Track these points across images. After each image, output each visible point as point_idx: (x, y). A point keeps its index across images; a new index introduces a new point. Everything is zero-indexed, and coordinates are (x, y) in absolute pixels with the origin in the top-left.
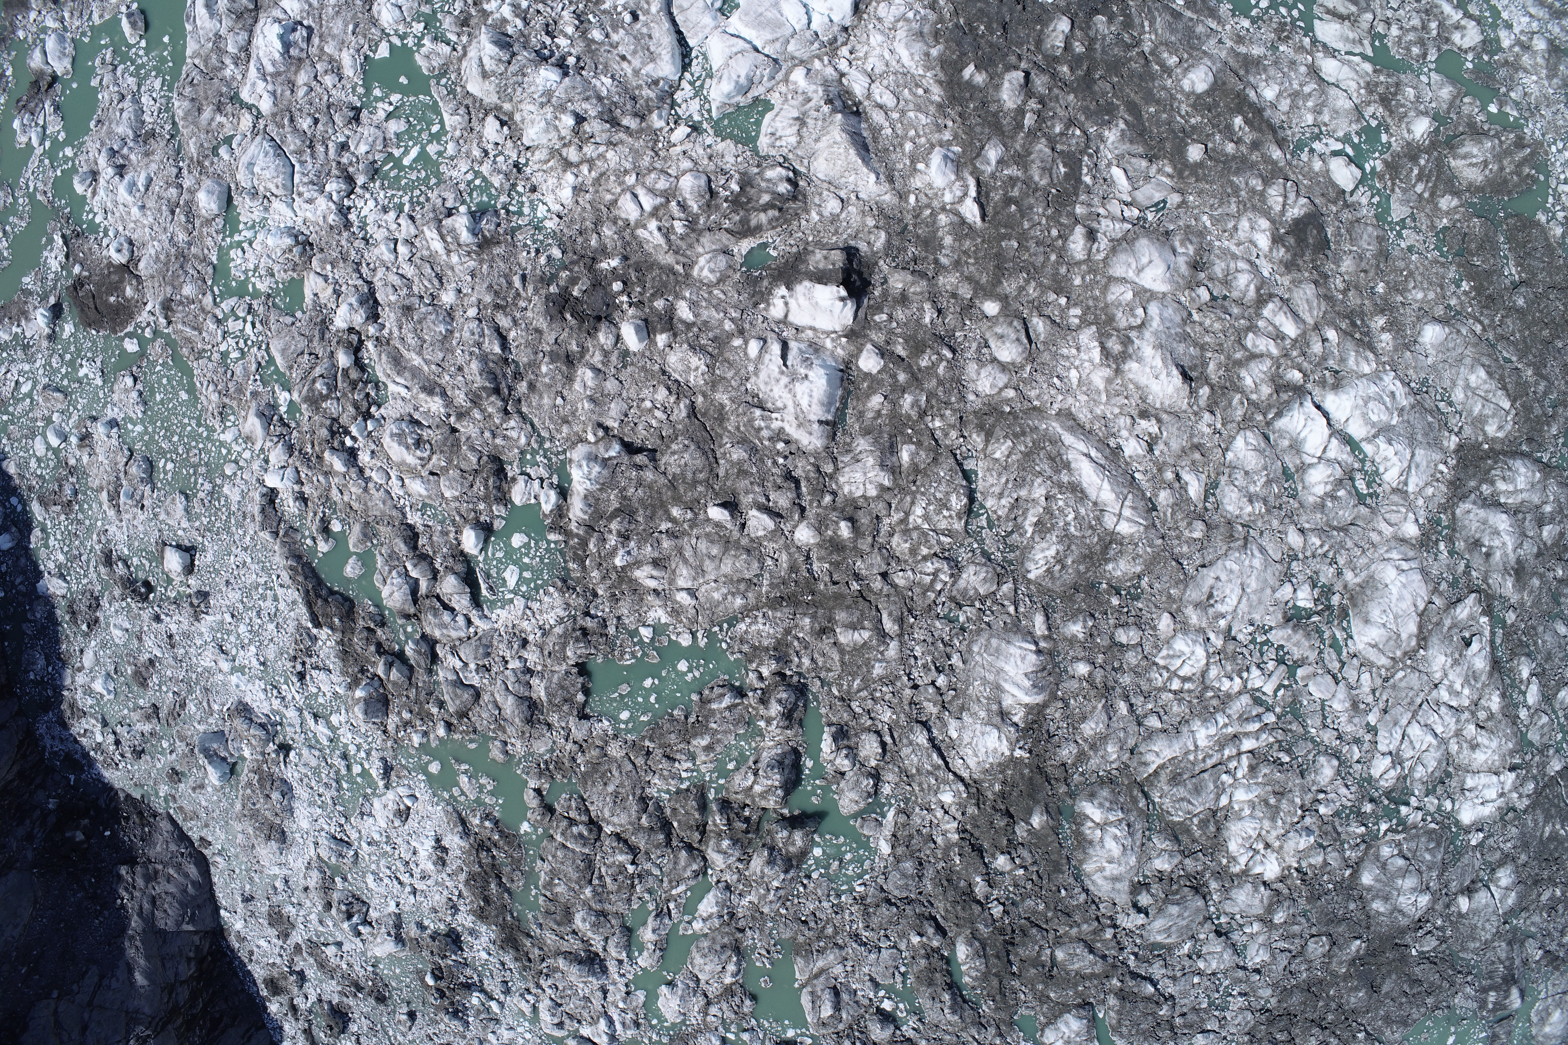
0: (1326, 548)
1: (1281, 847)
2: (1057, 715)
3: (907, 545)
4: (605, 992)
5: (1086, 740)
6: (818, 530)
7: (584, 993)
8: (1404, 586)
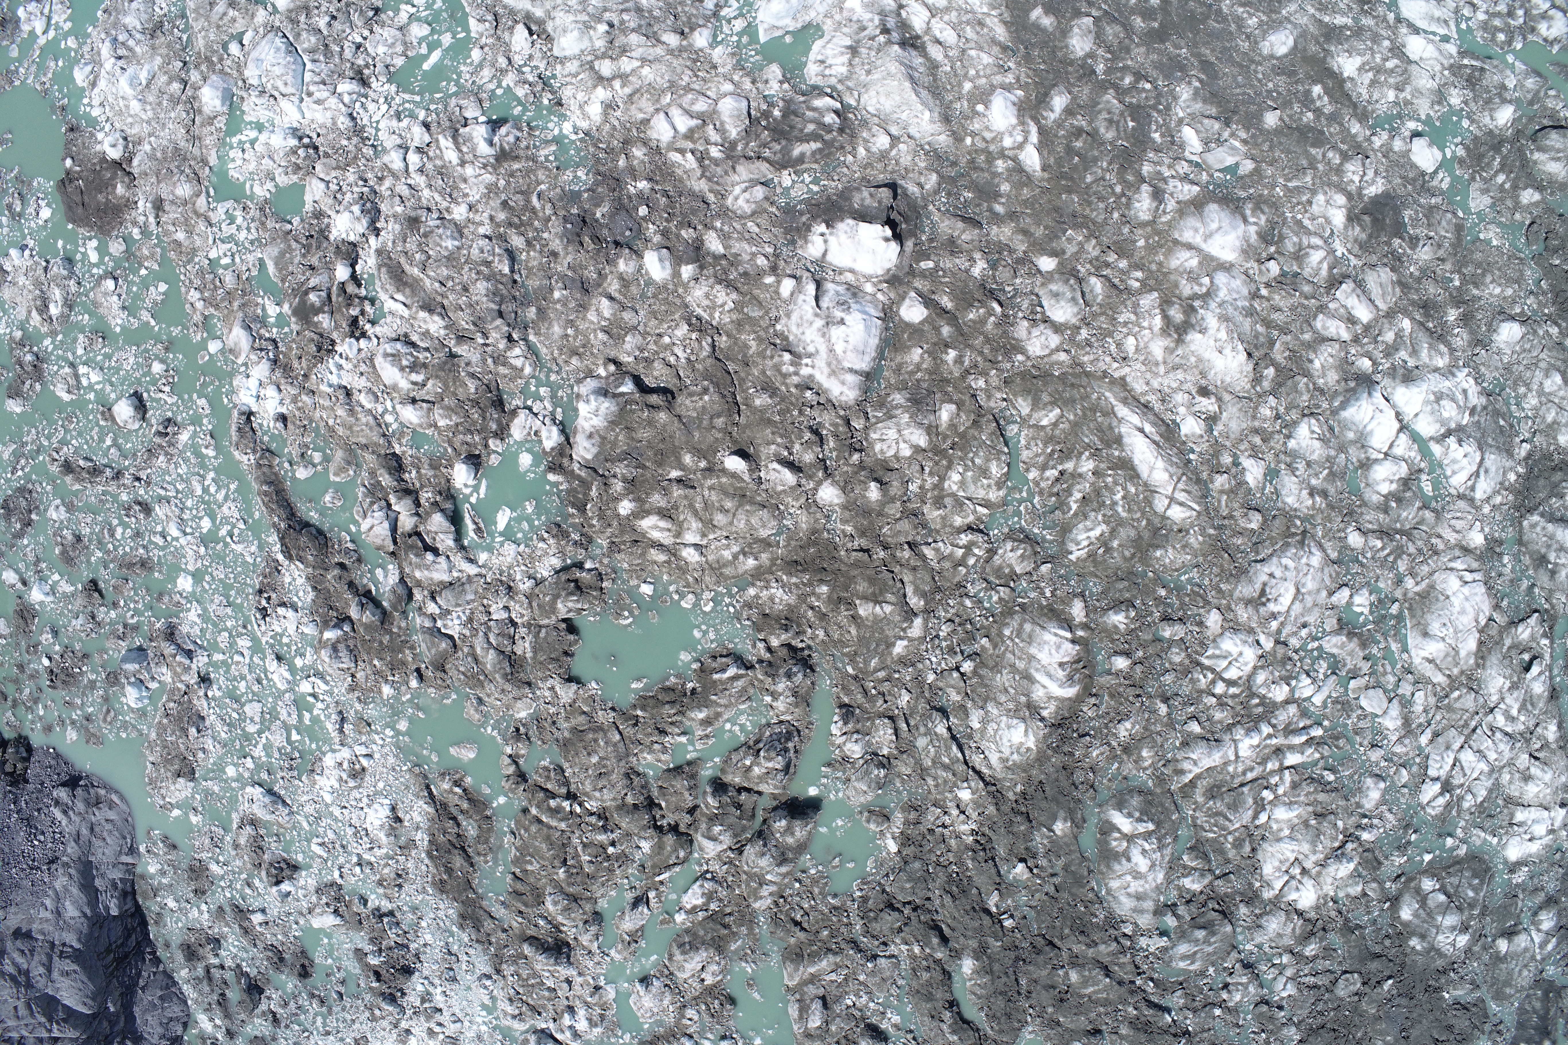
0: (1387, 551)
1: (1319, 874)
3: (940, 513)
5: (1119, 743)
6: (843, 490)
7: (550, 983)
8: (1467, 599)
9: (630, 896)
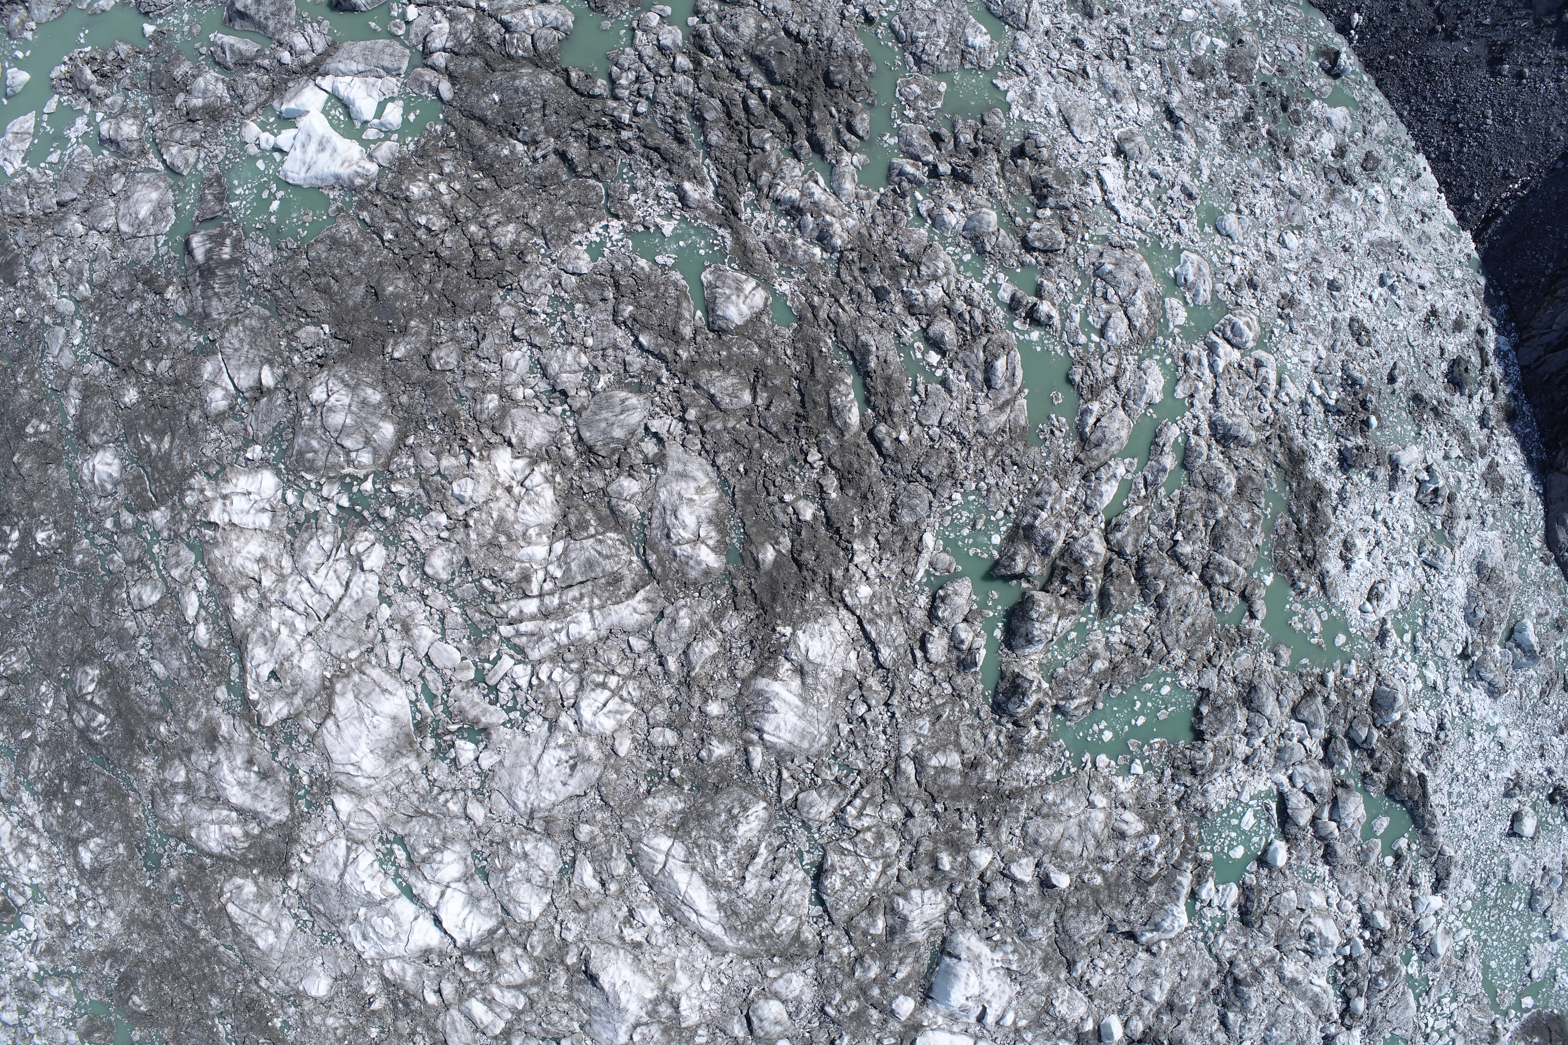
0: (442, 799)
1: (494, 488)
2: (742, 663)
3: (887, 845)
4: (1214, 400)
5: (713, 634)
6: (970, 862)
7: (1233, 400)
8: (352, 750)
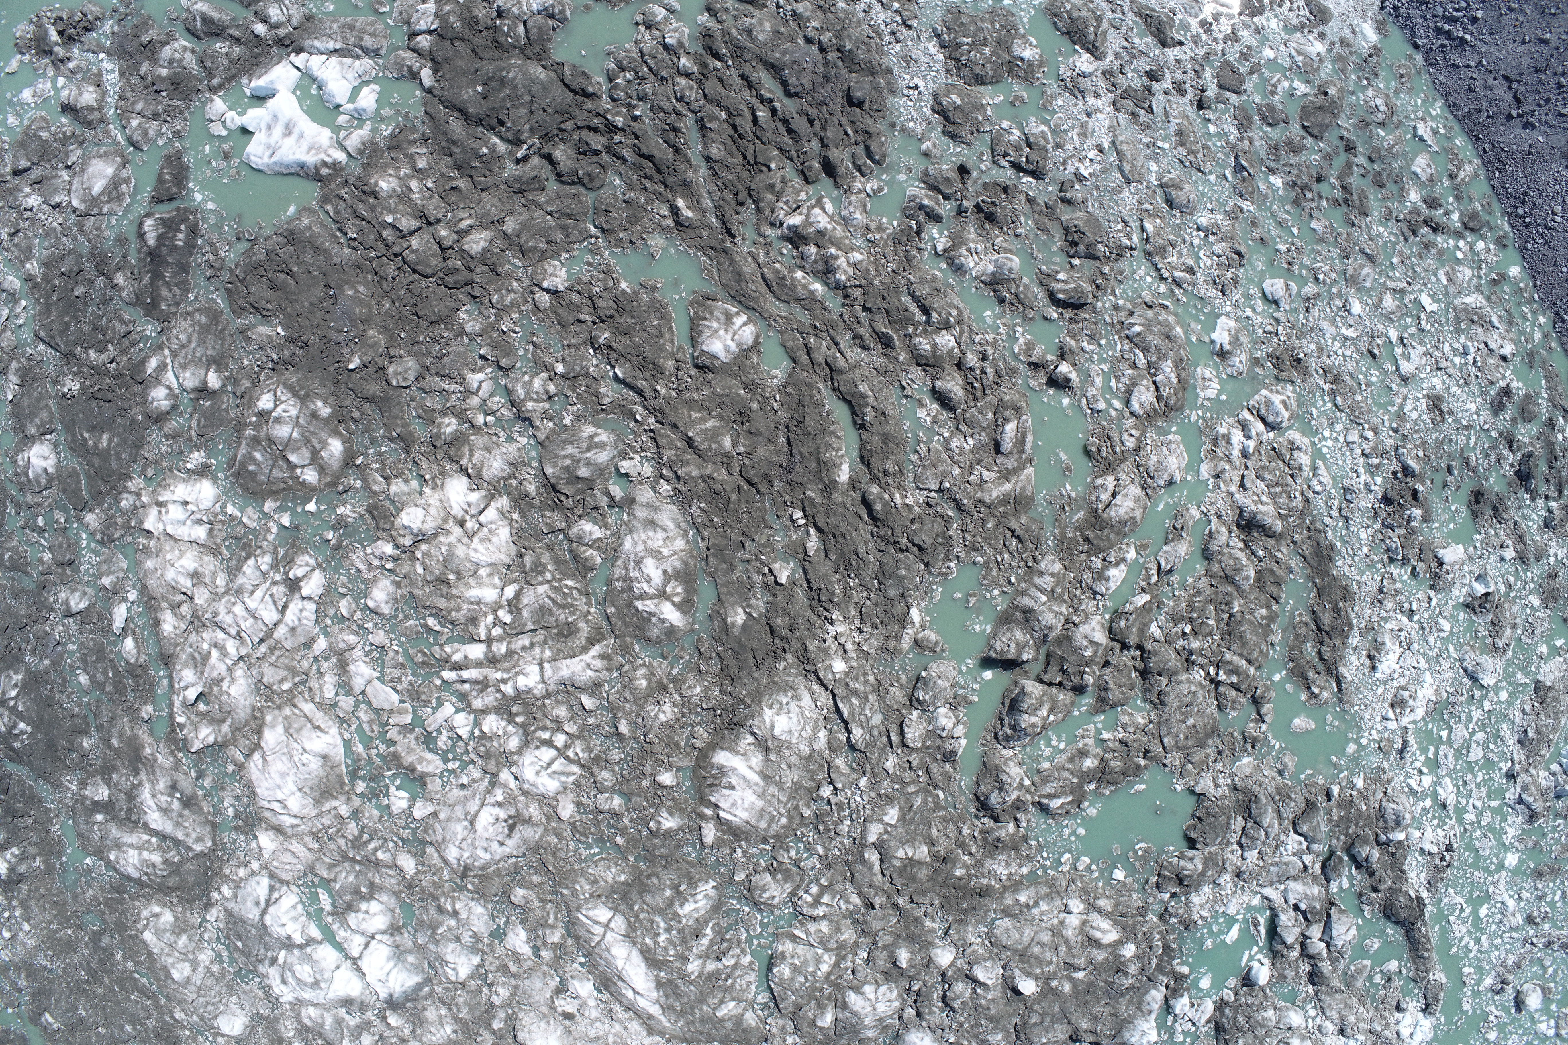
0: (371, 846)
1: (445, 520)
3: (843, 936)
4: (1241, 484)
6: (930, 960)
7: (1261, 485)
8: (279, 787)
9: (1175, 578)
